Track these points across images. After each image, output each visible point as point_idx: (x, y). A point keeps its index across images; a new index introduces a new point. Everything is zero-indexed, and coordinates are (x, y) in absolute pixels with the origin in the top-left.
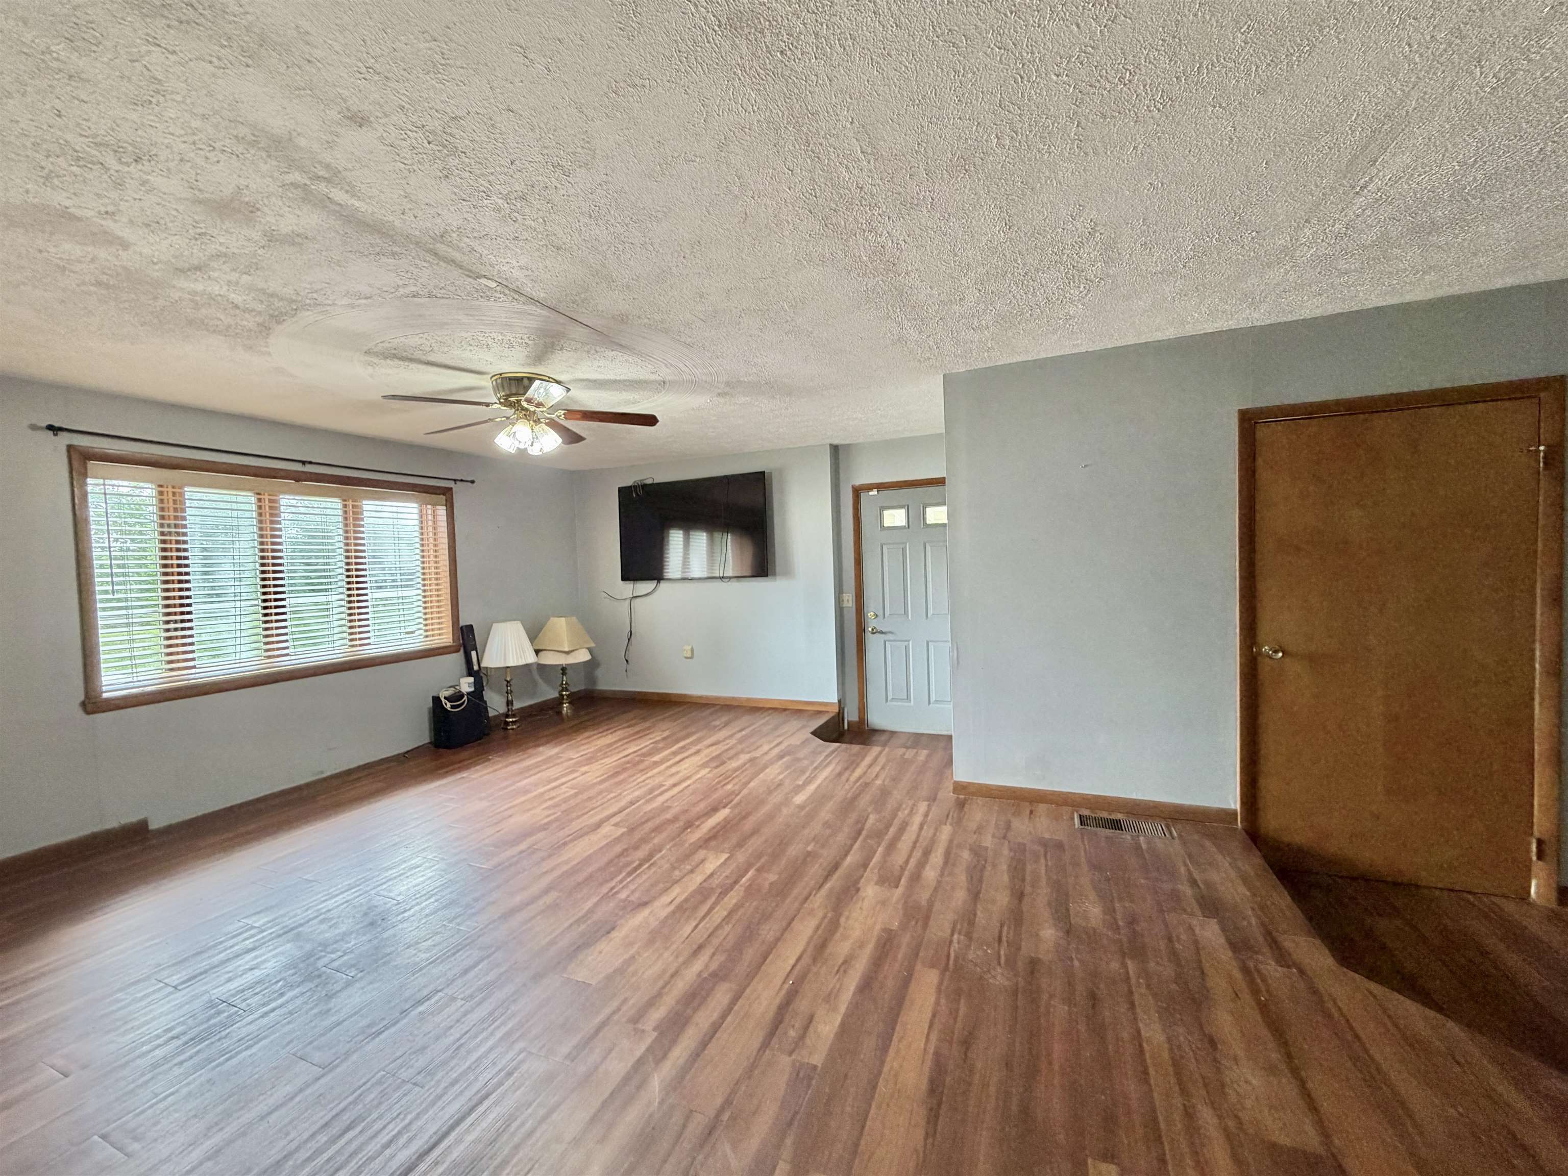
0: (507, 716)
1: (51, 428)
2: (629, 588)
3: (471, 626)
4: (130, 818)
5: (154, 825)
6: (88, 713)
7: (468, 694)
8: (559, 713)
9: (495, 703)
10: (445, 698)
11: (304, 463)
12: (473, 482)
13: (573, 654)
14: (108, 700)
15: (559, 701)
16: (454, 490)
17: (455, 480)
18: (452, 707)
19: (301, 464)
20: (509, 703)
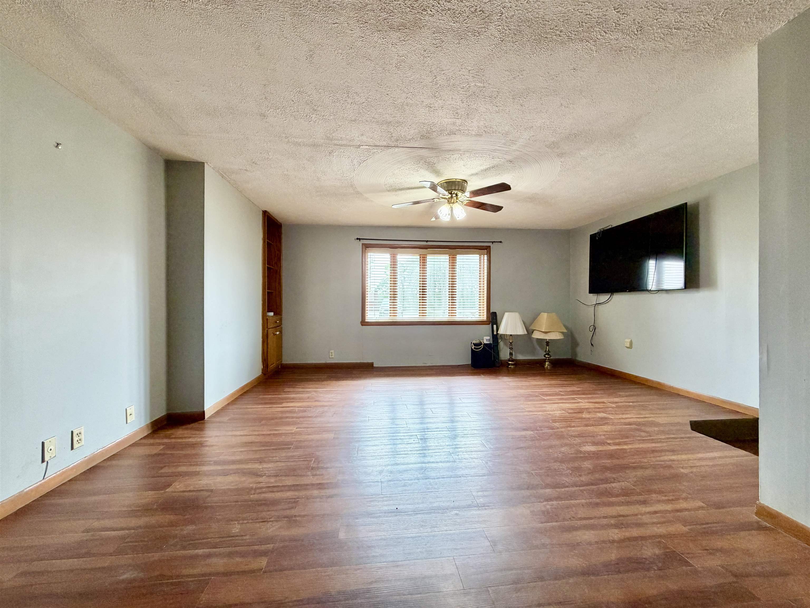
0: (509, 360)
1: (357, 239)
2: (593, 298)
3: (495, 313)
4: (370, 361)
5: (375, 365)
6: (362, 325)
7: (485, 344)
8: (543, 366)
9: (504, 354)
10: (473, 343)
11: (427, 241)
12: (501, 242)
13: (549, 334)
14: (368, 322)
15: (544, 361)
16: (491, 247)
17: (493, 242)
18: (475, 348)
19: (425, 242)
20: (511, 354)
